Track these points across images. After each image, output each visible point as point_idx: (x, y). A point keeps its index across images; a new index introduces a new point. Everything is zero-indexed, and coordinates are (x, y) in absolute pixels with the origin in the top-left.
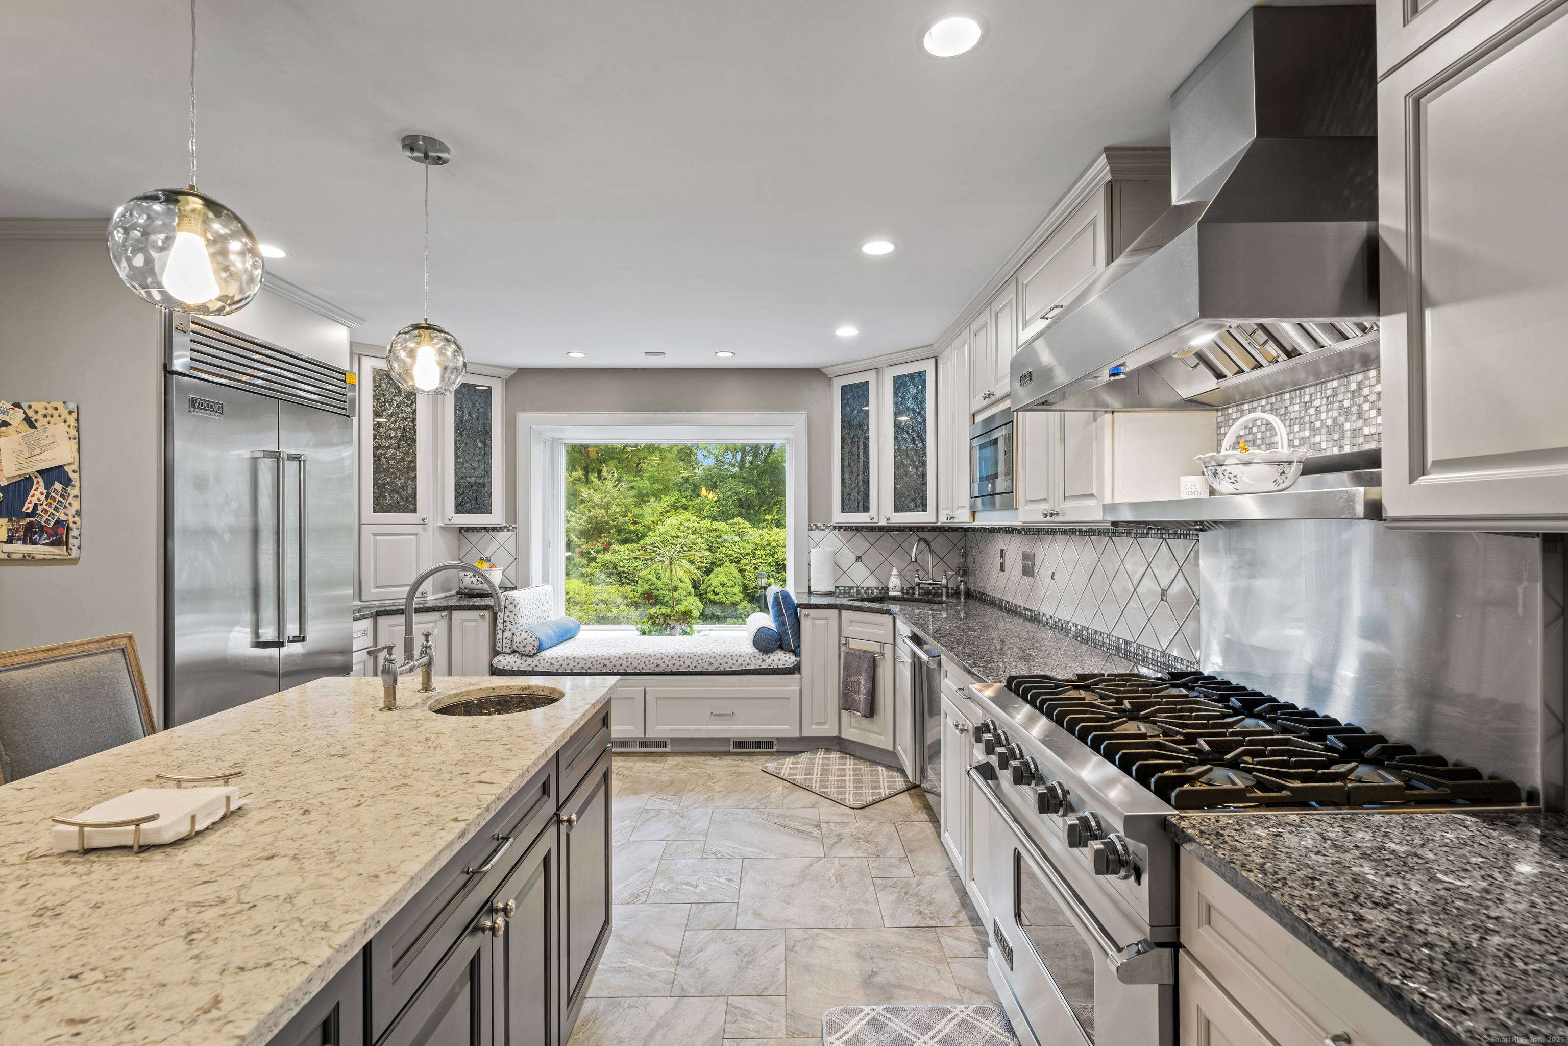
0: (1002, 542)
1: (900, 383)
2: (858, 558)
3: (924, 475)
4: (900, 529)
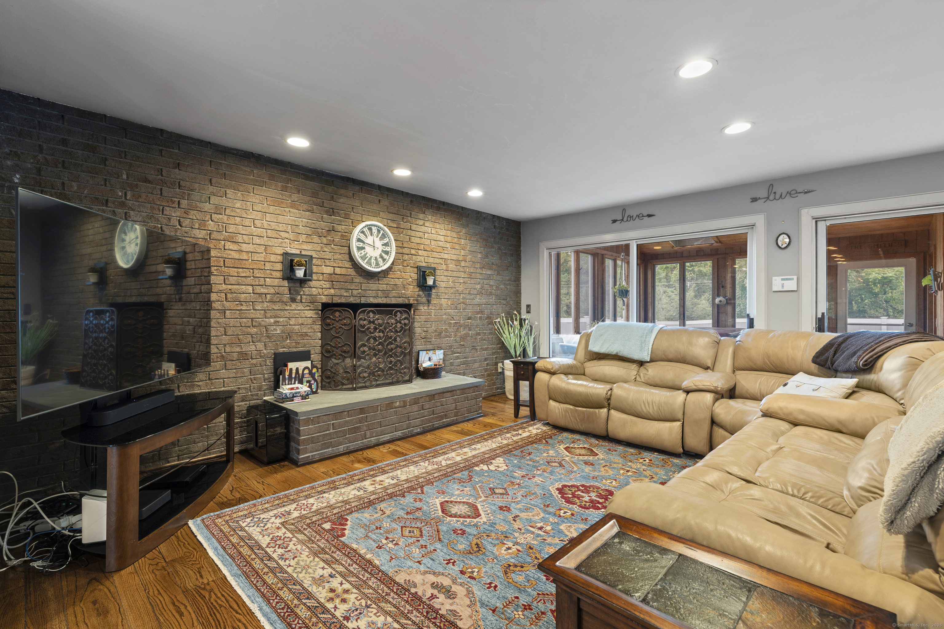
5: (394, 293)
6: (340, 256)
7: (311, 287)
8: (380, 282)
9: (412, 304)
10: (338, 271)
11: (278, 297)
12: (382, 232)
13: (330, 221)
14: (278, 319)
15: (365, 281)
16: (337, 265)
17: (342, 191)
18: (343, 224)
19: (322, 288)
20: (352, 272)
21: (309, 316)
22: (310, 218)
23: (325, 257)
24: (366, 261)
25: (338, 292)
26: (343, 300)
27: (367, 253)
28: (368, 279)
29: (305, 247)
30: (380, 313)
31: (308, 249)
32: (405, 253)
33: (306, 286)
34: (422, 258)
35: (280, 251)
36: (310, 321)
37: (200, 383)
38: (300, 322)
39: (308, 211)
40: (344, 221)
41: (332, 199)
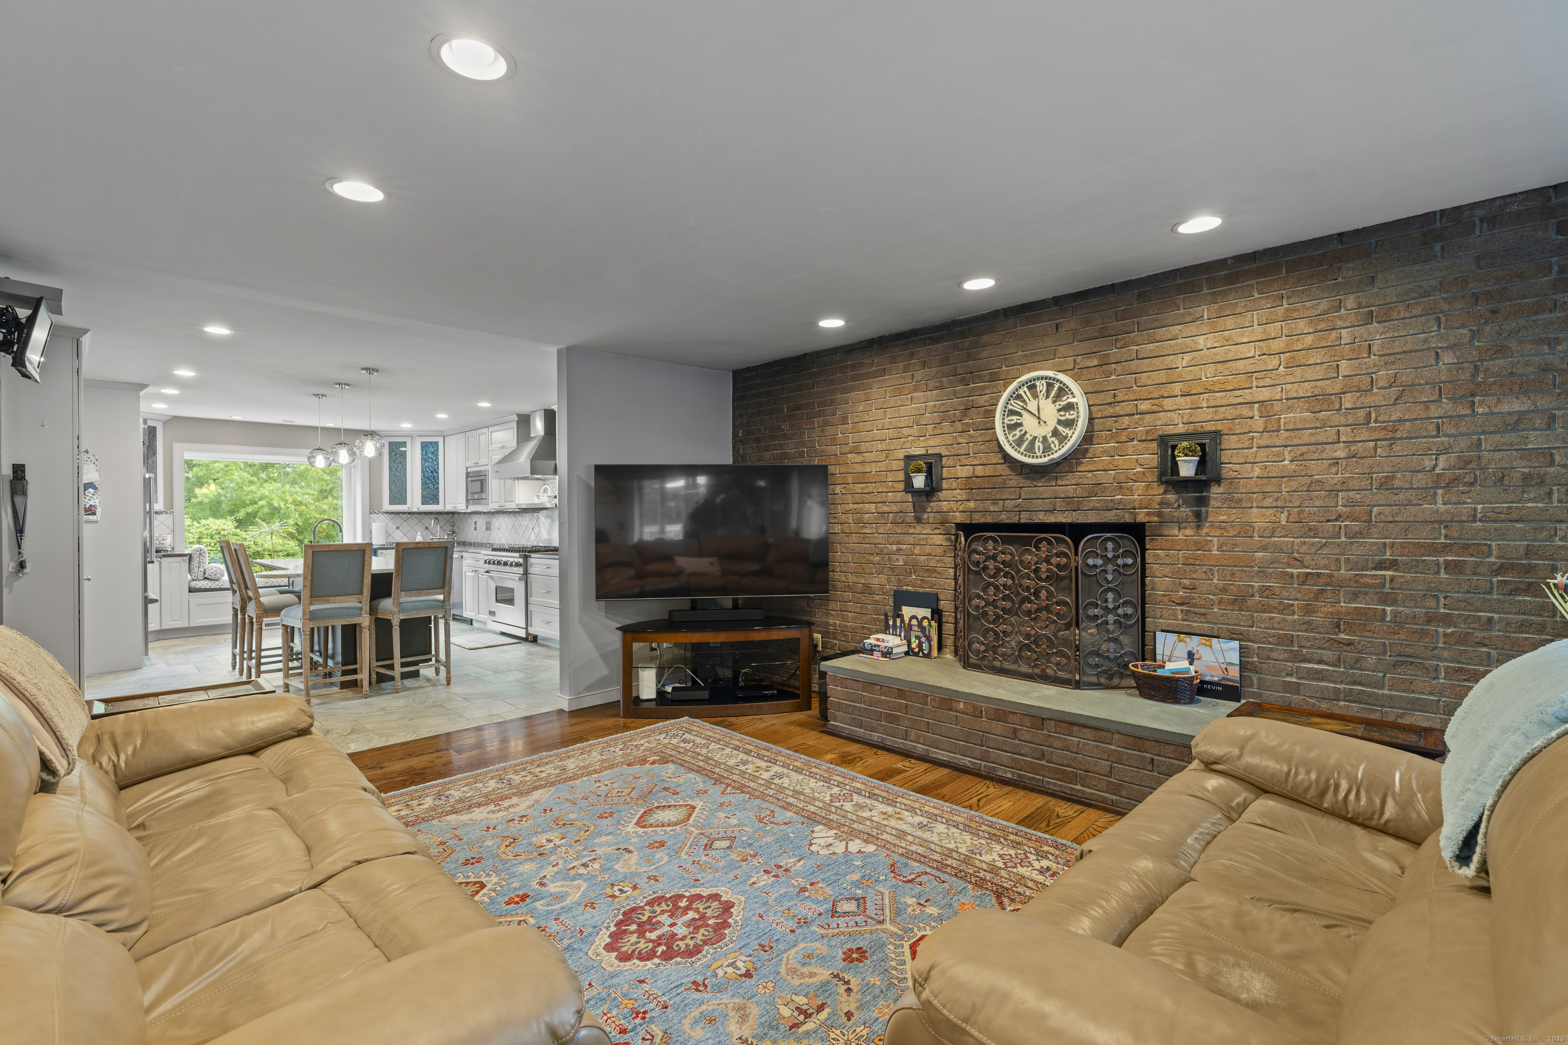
0: (475, 518)
1: (424, 446)
2: (398, 528)
3: (437, 488)
4: (426, 513)
5: (1094, 501)
6: (983, 447)
7: (940, 501)
8: (1059, 482)
9: (1143, 525)
10: (980, 471)
11: (901, 517)
12: (1057, 386)
13: (966, 394)
14: (901, 546)
15: (1028, 483)
16: (977, 462)
17: (986, 338)
18: (988, 391)
19: (957, 501)
20: (1003, 470)
21: (938, 543)
22: (938, 398)
23: (959, 452)
24: (1023, 447)
25: (981, 506)
26: (989, 519)
27: (1026, 432)
28: (1033, 479)
29: (932, 442)
30: (1005, 541)
31: (934, 445)
32: (1122, 413)
33: (934, 499)
34: (1174, 416)
35: (901, 454)
36: (940, 551)
37: (833, 613)
38: (927, 551)
39: (937, 388)
40: (988, 387)
41: (969, 357)
